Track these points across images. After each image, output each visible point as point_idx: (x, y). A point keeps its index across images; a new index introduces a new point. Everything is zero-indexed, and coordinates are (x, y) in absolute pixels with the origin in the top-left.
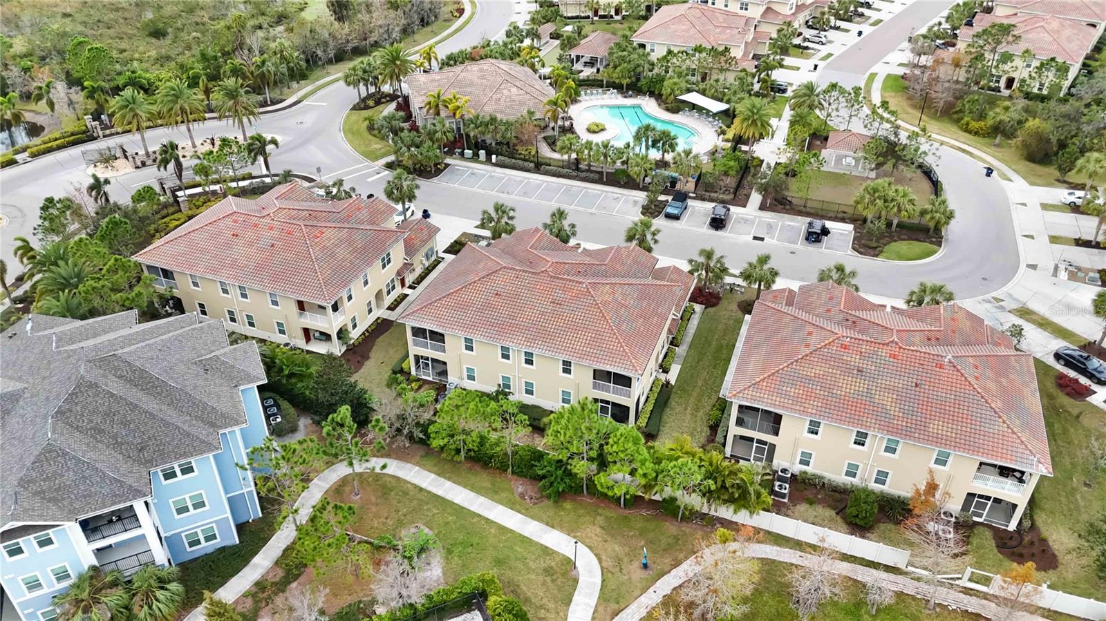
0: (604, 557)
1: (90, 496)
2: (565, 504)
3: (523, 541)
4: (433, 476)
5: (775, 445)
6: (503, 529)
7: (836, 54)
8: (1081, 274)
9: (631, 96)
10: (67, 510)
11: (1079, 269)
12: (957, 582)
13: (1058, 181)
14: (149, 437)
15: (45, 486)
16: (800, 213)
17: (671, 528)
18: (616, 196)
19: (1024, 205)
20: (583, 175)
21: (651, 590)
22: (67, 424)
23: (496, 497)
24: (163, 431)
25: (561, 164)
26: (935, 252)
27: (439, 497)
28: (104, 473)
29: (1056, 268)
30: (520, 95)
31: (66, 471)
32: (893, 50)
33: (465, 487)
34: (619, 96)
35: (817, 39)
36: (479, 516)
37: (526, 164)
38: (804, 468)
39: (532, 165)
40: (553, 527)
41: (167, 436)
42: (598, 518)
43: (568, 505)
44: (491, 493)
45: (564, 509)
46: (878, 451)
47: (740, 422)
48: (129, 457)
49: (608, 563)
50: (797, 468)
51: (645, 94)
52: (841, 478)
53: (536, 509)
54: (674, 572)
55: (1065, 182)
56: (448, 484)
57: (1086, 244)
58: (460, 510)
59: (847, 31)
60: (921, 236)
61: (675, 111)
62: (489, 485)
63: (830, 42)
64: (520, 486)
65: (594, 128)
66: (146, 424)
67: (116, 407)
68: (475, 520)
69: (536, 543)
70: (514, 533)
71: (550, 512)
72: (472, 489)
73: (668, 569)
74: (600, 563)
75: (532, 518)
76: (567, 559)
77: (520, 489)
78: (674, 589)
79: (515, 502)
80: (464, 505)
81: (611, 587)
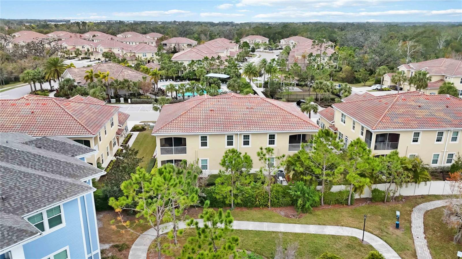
2: (317, 213)
9: (178, 82)
13: (363, 86)
17: (383, 207)
19: (361, 91)
21: (415, 238)
23: (273, 220)
30: (134, 74)
39: (153, 100)
42: (343, 213)
43: (319, 213)
44: (268, 219)
45: (319, 215)
46: (448, 141)
49: (377, 232)
52: (431, 166)
53: (302, 220)
54: (413, 226)
58: (258, 233)
62: (261, 216)
68: (273, 235)
69: (325, 235)
70: (305, 234)
71: (314, 219)
72: (254, 220)
73: (408, 225)
74: (372, 233)
75: (307, 224)
76: (352, 237)
77: (283, 213)
78: (424, 233)
79: (287, 220)
80: (258, 229)
81: (394, 243)
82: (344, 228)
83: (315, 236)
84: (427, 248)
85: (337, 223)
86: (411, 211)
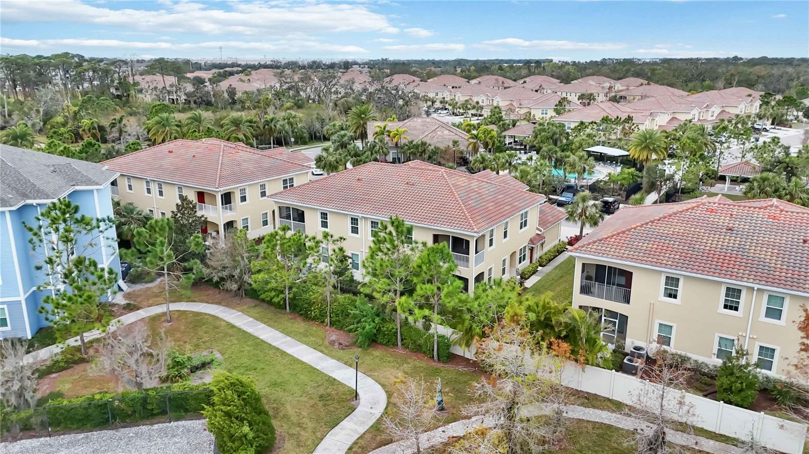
0: (395, 395)
3: (312, 372)
4: (251, 319)
5: (627, 317)
6: (295, 361)
21: (440, 429)
23: (303, 339)
30: (451, 135)
36: (277, 349)
38: (663, 347)
42: (405, 365)
43: (376, 352)
45: (371, 355)
46: (757, 316)
47: (585, 290)
53: (340, 353)
56: (263, 327)
64: (332, 335)
72: (283, 331)
77: (333, 338)
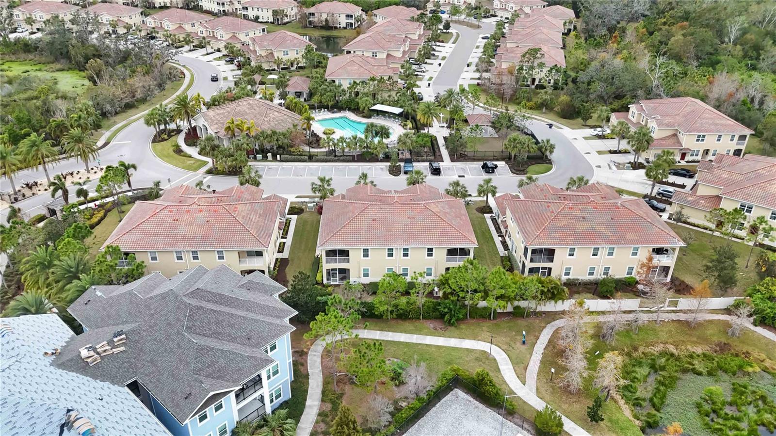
0: (500, 345)
1: (240, 369)
2: (461, 326)
3: (454, 350)
4: (378, 332)
5: (551, 268)
6: (439, 347)
7: (435, 76)
8: (621, 166)
9: (336, 112)
10: (231, 381)
11: (619, 164)
12: (663, 309)
13: (583, 125)
14: (250, 331)
15: (210, 370)
16: (474, 160)
17: (521, 322)
18: (368, 167)
19: (576, 139)
20: (341, 158)
21: (534, 353)
22: (197, 334)
23: (422, 333)
24: (256, 325)
25: (325, 154)
26: (552, 168)
27: (390, 341)
28: (241, 355)
29: (609, 165)
30: (281, 116)
31: (218, 358)
32: (462, 72)
33: (401, 332)
34: (329, 113)
35: (420, 70)
36: (420, 344)
37: (303, 157)
38: (567, 277)
39: (307, 157)
40: (464, 338)
41: (260, 328)
42: (483, 328)
43: (463, 326)
44: (418, 331)
45: (462, 329)
46: (605, 256)
47: (531, 260)
48: (244, 344)
49: (505, 347)
50: (564, 278)
51: (345, 110)
52: (587, 278)
53: (447, 333)
54: (538, 342)
55: (586, 126)
56: (390, 333)
57: (615, 152)
58: (407, 345)
59: (432, 64)
60: (540, 161)
61: (369, 117)
62: (413, 328)
63: (427, 71)
64: (431, 325)
65: (328, 132)
66: (244, 323)
67: (221, 318)
68: (420, 347)
69: (461, 348)
70: (445, 347)
71: (457, 332)
72: (406, 332)
73: (535, 341)
74: (500, 348)
75: (449, 337)
76: (483, 351)
77: (432, 326)
78: (544, 349)
79: (434, 333)
80: (408, 341)
81: (514, 357)
82: (479, 342)
83: (453, 349)
84: (539, 362)
85: (475, 338)
86: (544, 327)
